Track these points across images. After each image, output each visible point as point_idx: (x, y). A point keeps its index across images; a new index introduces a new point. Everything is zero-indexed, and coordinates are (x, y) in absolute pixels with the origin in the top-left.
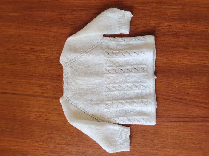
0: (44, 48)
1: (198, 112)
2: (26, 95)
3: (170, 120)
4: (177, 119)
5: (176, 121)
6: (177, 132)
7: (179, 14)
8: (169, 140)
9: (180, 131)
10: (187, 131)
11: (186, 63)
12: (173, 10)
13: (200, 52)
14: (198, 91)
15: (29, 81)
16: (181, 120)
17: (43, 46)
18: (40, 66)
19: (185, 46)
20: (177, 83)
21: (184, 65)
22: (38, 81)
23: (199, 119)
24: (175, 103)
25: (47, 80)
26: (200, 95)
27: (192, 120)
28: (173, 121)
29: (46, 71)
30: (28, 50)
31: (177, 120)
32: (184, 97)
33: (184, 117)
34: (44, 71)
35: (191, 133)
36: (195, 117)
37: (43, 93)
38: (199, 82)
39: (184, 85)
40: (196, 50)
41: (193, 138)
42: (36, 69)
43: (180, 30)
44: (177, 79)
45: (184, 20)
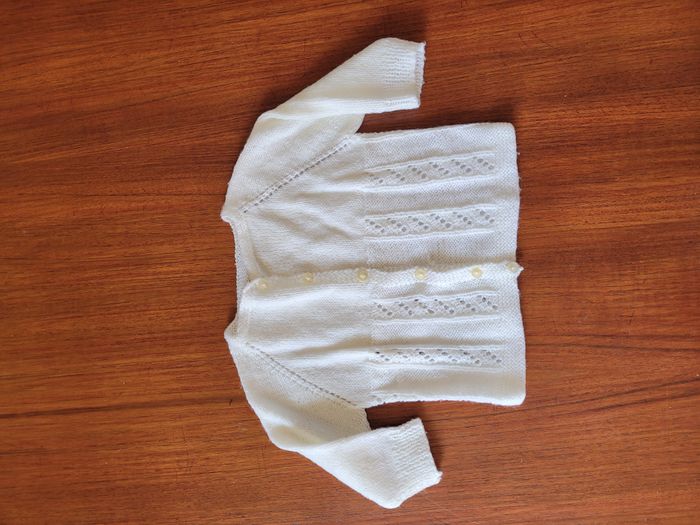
0: (166, 249)
1: (673, 368)
2: (134, 406)
3: (592, 408)
4: (612, 398)
5: (612, 407)
6: (618, 439)
7: (562, 80)
8: (601, 467)
9: (627, 434)
10: (649, 432)
11: (608, 225)
12: (544, 73)
13: (645, 185)
14: (660, 303)
15: (135, 360)
16: (626, 399)
17: (162, 244)
18: (162, 307)
19: (598, 175)
20: (593, 290)
21: (606, 231)
22: (165, 354)
23: (677, 388)
24: (599, 351)
25: (192, 348)
26: (670, 315)
27: (658, 394)
28: (603, 409)
29: (184, 320)
30: (116, 262)
31: (613, 404)
32: (622, 330)
33: (633, 391)
34: (178, 320)
35: (663, 433)
36: (665, 385)
37: (187, 389)
38: (659, 275)
39: (615, 293)
40: (632, 181)
41: (672, 448)
42: (150, 319)
43: (574, 128)
44: (592, 278)
45: (580, 96)
